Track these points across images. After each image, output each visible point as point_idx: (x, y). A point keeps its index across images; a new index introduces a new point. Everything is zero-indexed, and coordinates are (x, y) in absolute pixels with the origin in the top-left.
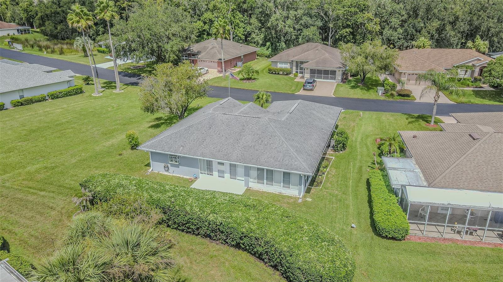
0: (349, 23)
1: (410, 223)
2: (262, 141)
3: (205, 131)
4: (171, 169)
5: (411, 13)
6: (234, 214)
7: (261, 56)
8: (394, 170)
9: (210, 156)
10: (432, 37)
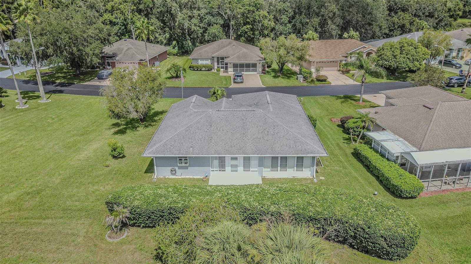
0: (248, 20)
1: (423, 182)
2: (268, 132)
3: (208, 129)
4: (179, 171)
5: (297, 11)
6: (294, 201)
7: (170, 54)
8: (385, 141)
9: (225, 153)
10: (316, 30)
